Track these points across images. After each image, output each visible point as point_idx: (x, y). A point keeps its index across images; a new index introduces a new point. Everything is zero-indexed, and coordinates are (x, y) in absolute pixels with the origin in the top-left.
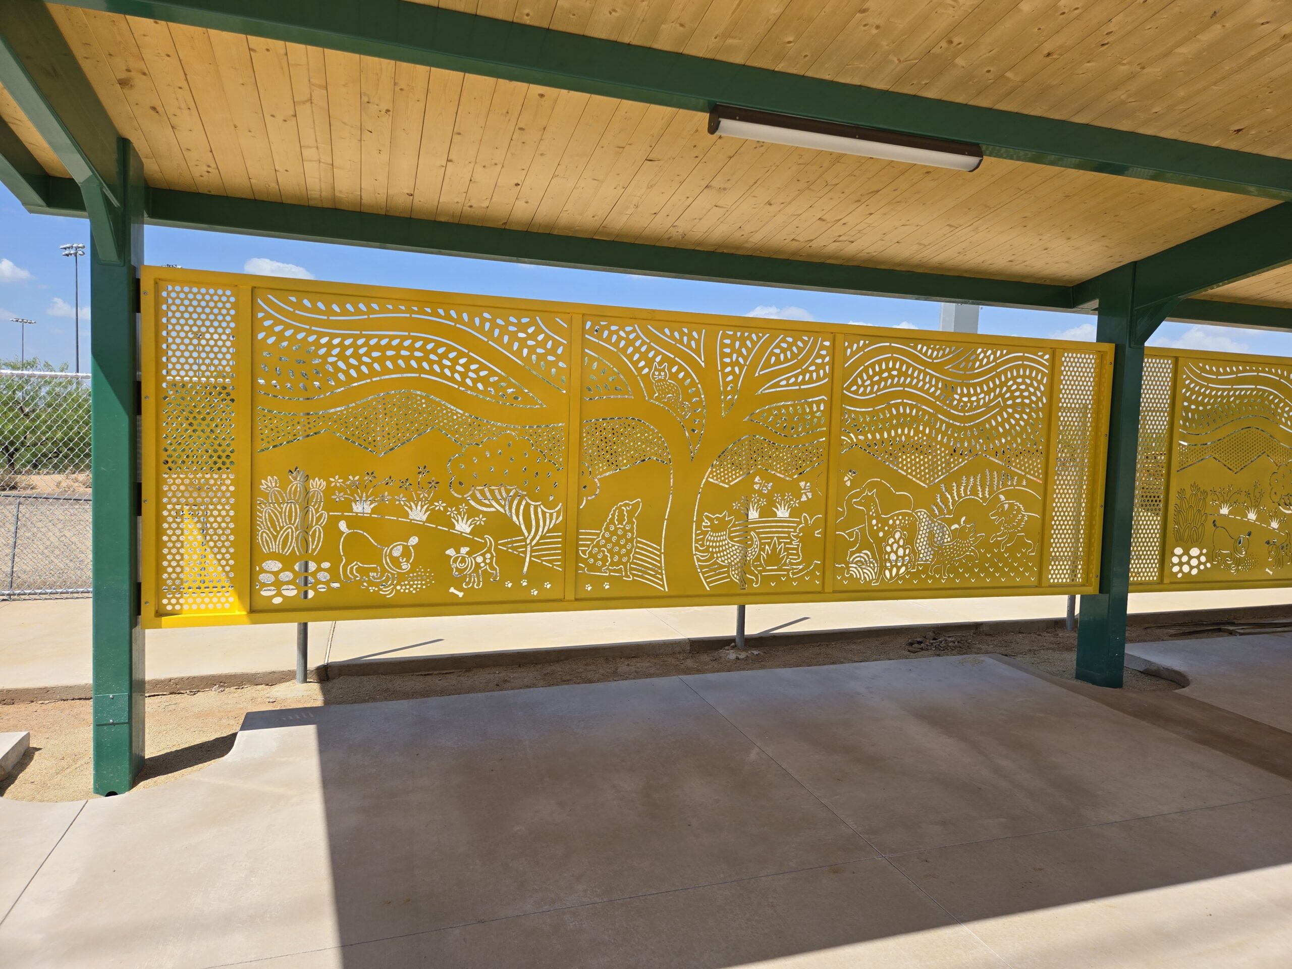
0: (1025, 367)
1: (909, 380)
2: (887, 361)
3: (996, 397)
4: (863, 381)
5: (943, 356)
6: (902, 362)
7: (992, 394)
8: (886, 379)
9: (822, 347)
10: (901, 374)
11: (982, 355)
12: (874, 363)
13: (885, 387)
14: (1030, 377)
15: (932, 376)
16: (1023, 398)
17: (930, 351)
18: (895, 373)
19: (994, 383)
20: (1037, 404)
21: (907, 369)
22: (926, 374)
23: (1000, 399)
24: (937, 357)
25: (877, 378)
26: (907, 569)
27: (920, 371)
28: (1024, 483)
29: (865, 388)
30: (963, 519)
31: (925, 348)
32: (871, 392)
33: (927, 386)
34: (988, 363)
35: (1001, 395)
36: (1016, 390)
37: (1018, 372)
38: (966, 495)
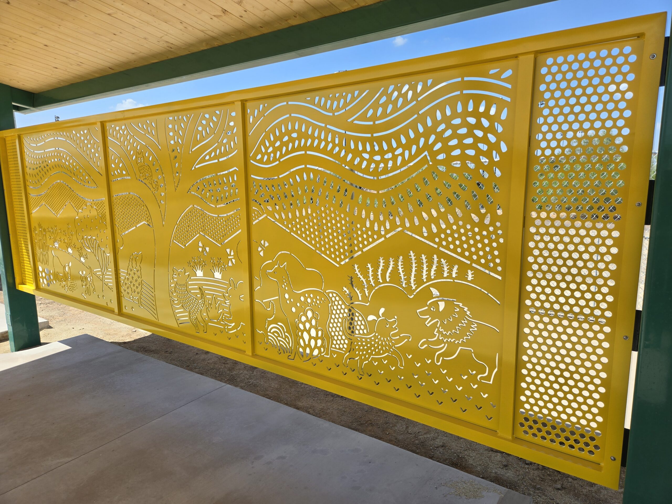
0: (465, 99)
1: (309, 142)
2: (285, 122)
3: (419, 151)
4: (267, 148)
5: (346, 104)
6: (301, 121)
7: (414, 148)
8: (286, 144)
9: (232, 119)
10: (302, 135)
11: (396, 94)
12: (274, 128)
13: (288, 152)
14: (475, 114)
15: (334, 133)
16: (463, 147)
17: (329, 102)
18: (294, 135)
19: (416, 131)
20: (490, 157)
21: (307, 130)
22: (328, 131)
23: (426, 153)
24: (338, 109)
25: (278, 144)
26: (320, 352)
27: (321, 129)
28: (470, 277)
29: (269, 155)
30: (382, 310)
31: (323, 100)
32: (275, 159)
33: (330, 146)
34: (406, 102)
35: (428, 147)
36: (450, 138)
37: (454, 109)
38: (385, 281)
